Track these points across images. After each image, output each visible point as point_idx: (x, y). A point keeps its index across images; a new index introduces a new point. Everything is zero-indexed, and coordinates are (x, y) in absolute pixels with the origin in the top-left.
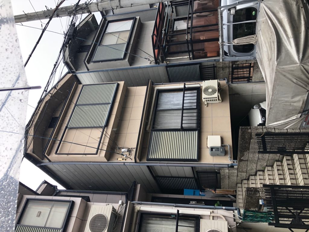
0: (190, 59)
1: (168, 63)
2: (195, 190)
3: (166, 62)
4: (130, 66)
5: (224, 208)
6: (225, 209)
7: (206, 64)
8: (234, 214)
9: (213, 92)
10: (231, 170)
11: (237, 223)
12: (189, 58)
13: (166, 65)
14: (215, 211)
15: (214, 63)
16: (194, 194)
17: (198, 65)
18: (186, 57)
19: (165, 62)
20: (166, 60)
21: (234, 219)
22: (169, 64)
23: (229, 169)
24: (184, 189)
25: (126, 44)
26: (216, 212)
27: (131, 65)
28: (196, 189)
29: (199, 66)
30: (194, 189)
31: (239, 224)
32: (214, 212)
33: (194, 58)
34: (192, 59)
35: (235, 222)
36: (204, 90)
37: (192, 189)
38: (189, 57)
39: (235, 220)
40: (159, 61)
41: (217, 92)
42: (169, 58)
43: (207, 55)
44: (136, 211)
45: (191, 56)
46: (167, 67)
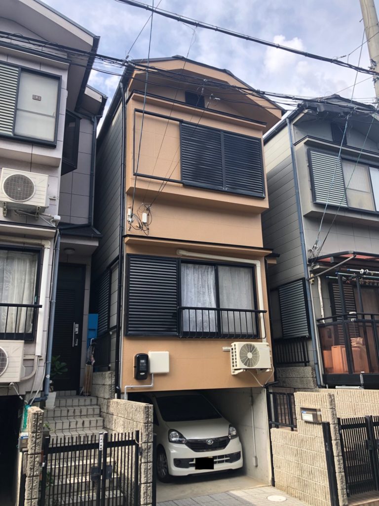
0: (318, 321)
1: (311, 280)
2: (96, 331)
3: (311, 278)
4: (304, 216)
5: (48, 376)
6: (45, 378)
7: (311, 348)
8: (37, 393)
9: (247, 361)
10: (111, 389)
11: (23, 396)
12: (320, 318)
13: (306, 278)
14: (43, 363)
15: (312, 363)
16: (89, 330)
17: (308, 334)
18: (323, 313)
19: (312, 275)
20: (316, 278)
21: (30, 392)
22: (309, 283)
23: (113, 386)
24: (97, 315)
25: (346, 206)
26: (40, 365)
27: (306, 216)
28: (98, 332)
29: (305, 336)
30: (98, 329)
31: (22, 399)
32: (41, 361)
33: (321, 327)
34: (318, 324)
35: (24, 393)
36: (251, 345)
37: (98, 327)
38: (323, 317)
39: (28, 393)
40: (312, 265)
41: (246, 367)
42: (319, 282)
43: (325, 350)
44: (43, 242)
45: (323, 321)
46: (303, 279)
